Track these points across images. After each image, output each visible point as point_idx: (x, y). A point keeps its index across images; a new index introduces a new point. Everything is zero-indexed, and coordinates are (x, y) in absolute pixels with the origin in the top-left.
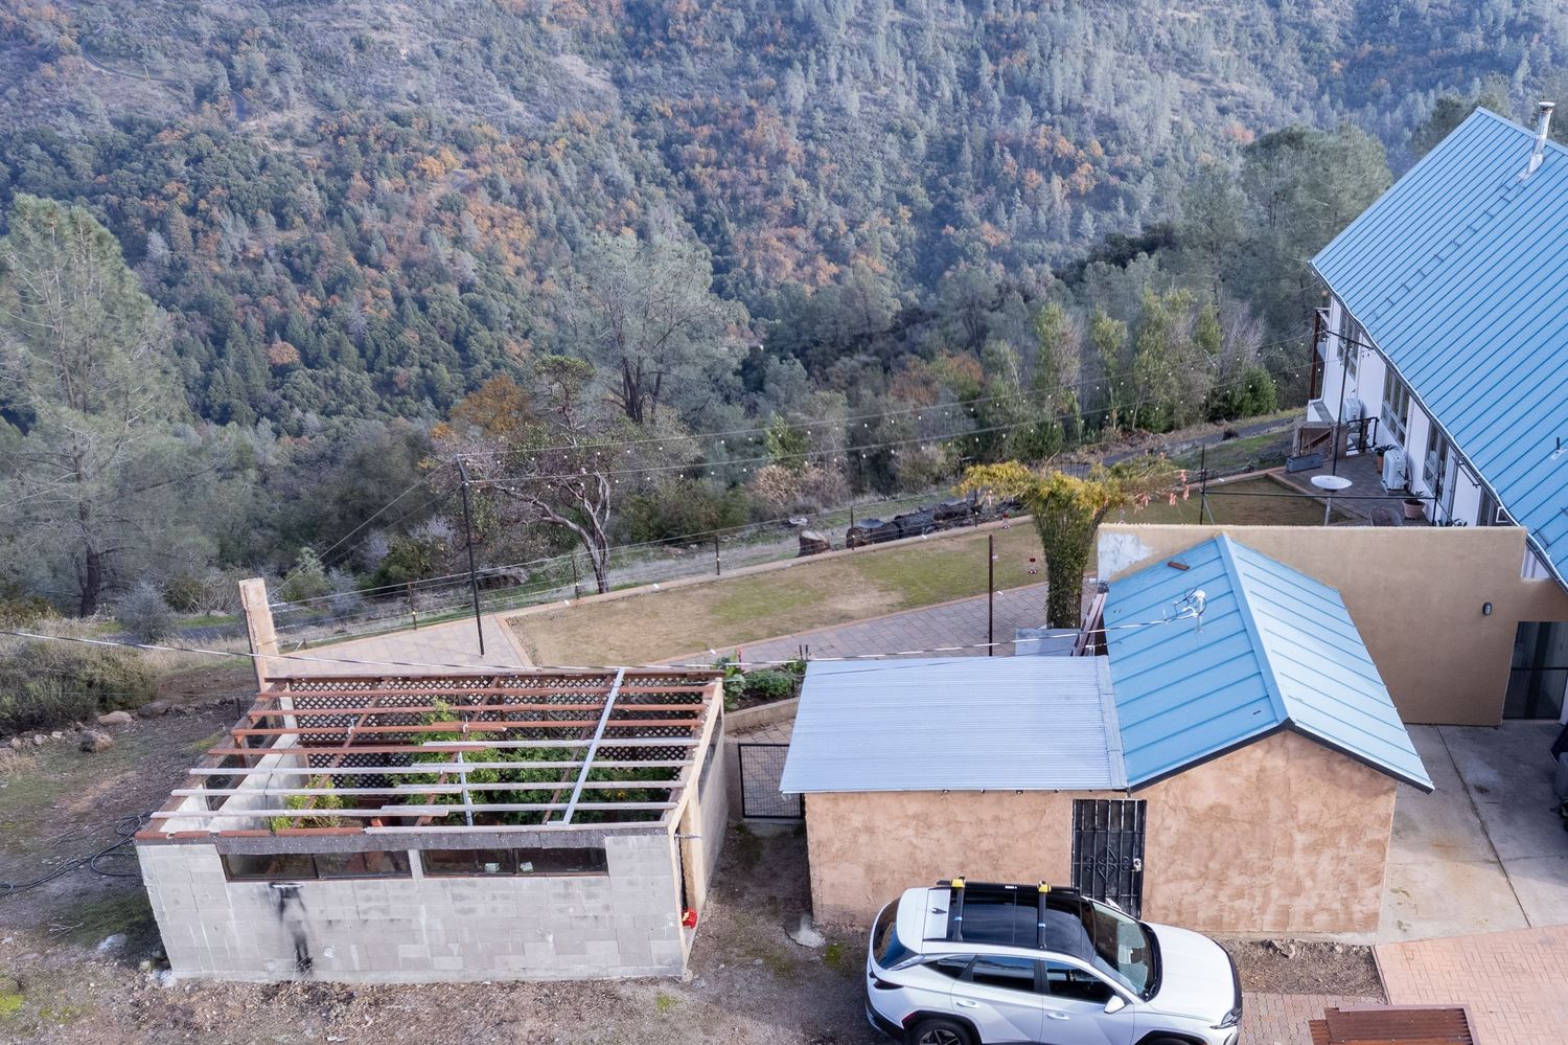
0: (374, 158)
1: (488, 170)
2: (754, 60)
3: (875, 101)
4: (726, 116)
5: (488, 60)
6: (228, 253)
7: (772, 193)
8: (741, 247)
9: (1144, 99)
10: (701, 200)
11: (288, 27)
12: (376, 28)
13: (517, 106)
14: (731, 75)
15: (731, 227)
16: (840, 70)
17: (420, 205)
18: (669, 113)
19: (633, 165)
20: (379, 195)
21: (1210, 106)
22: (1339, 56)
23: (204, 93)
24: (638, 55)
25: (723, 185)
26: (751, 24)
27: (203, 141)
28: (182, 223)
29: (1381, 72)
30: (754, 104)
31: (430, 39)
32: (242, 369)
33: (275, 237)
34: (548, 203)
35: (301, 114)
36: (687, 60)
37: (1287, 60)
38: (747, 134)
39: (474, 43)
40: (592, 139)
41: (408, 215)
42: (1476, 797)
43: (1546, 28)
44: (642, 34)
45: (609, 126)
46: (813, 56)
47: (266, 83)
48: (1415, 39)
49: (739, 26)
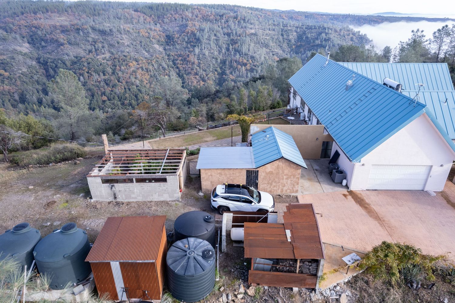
0: (121, 63)
1: (141, 65)
2: (189, 45)
3: (211, 53)
4: (184, 56)
5: (141, 46)
6: (95, 80)
7: (192, 69)
8: (187, 79)
9: (259, 53)
10: (179, 71)
11: (105, 40)
12: (121, 40)
13: (146, 54)
14: (185, 48)
15: (185, 75)
16: (204, 47)
17: (129, 72)
18: (174, 55)
19: (167, 64)
20: (122, 70)
21: (271, 54)
22: (294, 45)
23: (90, 51)
24: (168, 45)
25: (183, 68)
26: (188, 39)
27: (90, 60)
28: (86, 75)
29: (302, 48)
30: (189, 53)
31: (131, 42)
32: (97, 101)
33: (103, 77)
34: (152, 71)
35: (108, 55)
36: (177, 45)
37: (285, 46)
38: (188, 59)
39: (139, 42)
40: (160, 60)
41: (127, 73)
42: (315, 171)
43: (332, 40)
44: (169, 41)
45: (163, 57)
46: (200, 45)
47: (101, 49)
48: (308, 42)
49: (186, 39)
